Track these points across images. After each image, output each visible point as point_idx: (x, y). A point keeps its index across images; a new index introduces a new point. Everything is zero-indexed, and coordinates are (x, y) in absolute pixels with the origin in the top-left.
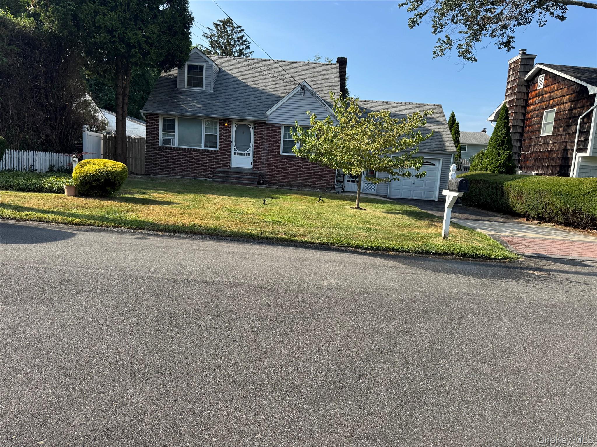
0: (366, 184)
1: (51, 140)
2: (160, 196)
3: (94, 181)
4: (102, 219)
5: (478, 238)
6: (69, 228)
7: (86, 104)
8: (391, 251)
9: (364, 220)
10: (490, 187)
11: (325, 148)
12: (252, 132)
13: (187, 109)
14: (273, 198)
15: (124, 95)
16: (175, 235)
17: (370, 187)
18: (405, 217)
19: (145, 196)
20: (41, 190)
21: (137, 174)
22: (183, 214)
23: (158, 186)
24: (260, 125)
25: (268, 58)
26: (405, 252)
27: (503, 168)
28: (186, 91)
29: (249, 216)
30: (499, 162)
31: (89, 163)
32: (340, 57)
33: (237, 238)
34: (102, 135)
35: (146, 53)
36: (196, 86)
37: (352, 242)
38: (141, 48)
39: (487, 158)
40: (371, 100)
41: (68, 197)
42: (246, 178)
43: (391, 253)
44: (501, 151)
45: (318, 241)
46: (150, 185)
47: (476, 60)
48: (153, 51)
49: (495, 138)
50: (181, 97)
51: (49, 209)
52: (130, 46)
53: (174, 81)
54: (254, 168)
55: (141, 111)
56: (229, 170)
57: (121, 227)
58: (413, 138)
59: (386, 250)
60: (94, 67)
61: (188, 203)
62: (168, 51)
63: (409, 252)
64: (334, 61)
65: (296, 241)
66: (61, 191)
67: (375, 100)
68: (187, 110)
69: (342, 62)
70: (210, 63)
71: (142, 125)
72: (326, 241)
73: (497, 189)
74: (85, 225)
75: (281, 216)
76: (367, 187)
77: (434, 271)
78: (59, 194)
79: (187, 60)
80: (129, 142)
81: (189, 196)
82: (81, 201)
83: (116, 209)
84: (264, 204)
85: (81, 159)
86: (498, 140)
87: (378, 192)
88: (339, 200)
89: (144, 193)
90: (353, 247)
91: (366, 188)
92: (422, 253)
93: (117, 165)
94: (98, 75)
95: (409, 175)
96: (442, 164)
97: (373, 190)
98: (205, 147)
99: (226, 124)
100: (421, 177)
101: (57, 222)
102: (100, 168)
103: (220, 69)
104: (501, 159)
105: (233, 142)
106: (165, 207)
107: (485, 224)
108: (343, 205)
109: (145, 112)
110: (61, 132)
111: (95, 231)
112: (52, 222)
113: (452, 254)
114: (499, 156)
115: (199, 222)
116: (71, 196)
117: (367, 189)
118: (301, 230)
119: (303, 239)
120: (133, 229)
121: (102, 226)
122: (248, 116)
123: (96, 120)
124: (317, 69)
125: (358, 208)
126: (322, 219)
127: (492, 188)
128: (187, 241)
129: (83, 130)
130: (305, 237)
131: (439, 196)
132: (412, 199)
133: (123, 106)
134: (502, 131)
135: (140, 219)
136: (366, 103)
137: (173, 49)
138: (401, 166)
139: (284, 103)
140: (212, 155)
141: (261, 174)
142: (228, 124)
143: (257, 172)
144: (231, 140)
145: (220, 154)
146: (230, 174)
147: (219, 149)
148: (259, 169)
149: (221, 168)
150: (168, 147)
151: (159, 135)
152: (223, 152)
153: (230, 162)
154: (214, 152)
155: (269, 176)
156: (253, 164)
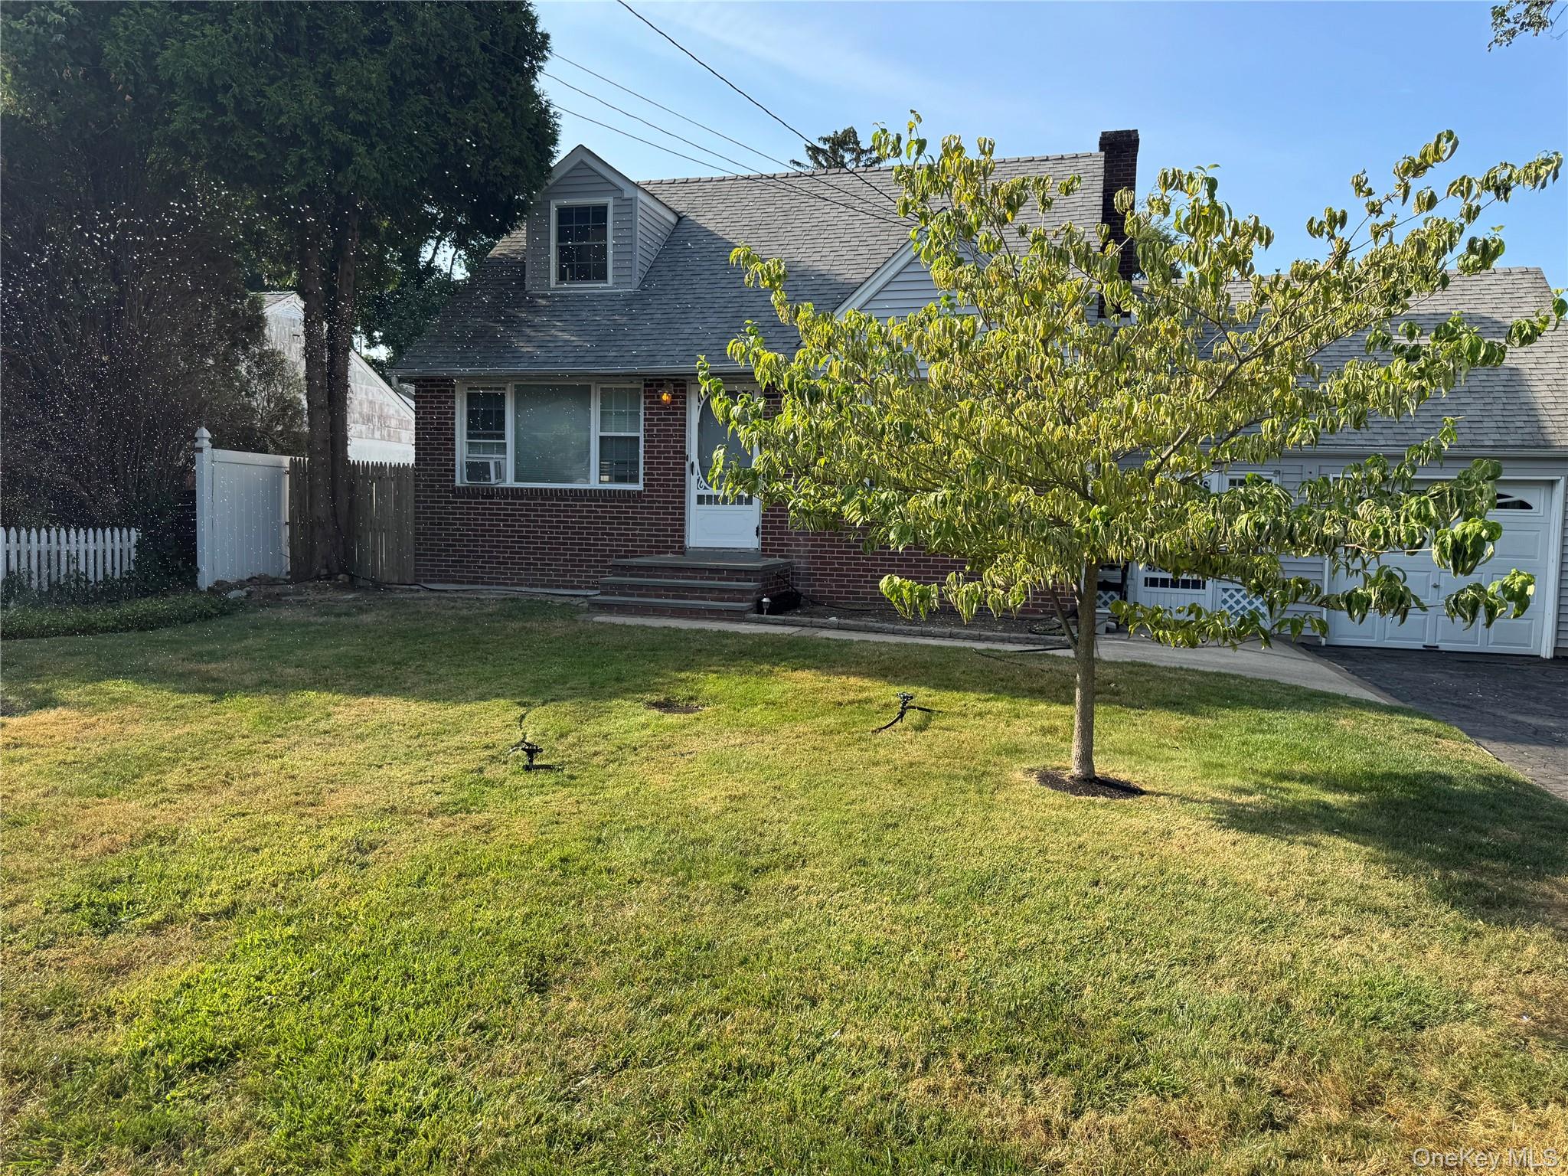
13: (538, 352)
17: (1245, 603)
28: (551, 296)
32: (1113, 129)
34: (285, 461)
36: (585, 276)
42: (711, 590)
50: (529, 316)
54: (765, 551)
69: (1121, 146)
70: (628, 192)
76: (1231, 602)
79: (547, 188)
103: (680, 221)
105: (694, 457)
125: (1085, 781)
129: (197, 445)
131: (1556, 639)
132: (1431, 651)
139: (868, 302)
140: (621, 507)
141: (786, 571)
142: (673, 397)
143: (771, 561)
144: (684, 453)
145: (649, 502)
146: (660, 577)
147: (645, 485)
148: (783, 551)
149: (652, 552)
150: (483, 489)
151: (454, 450)
152: (657, 496)
153: (683, 531)
154: (629, 496)
155: (820, 575)
156: (763, 533)
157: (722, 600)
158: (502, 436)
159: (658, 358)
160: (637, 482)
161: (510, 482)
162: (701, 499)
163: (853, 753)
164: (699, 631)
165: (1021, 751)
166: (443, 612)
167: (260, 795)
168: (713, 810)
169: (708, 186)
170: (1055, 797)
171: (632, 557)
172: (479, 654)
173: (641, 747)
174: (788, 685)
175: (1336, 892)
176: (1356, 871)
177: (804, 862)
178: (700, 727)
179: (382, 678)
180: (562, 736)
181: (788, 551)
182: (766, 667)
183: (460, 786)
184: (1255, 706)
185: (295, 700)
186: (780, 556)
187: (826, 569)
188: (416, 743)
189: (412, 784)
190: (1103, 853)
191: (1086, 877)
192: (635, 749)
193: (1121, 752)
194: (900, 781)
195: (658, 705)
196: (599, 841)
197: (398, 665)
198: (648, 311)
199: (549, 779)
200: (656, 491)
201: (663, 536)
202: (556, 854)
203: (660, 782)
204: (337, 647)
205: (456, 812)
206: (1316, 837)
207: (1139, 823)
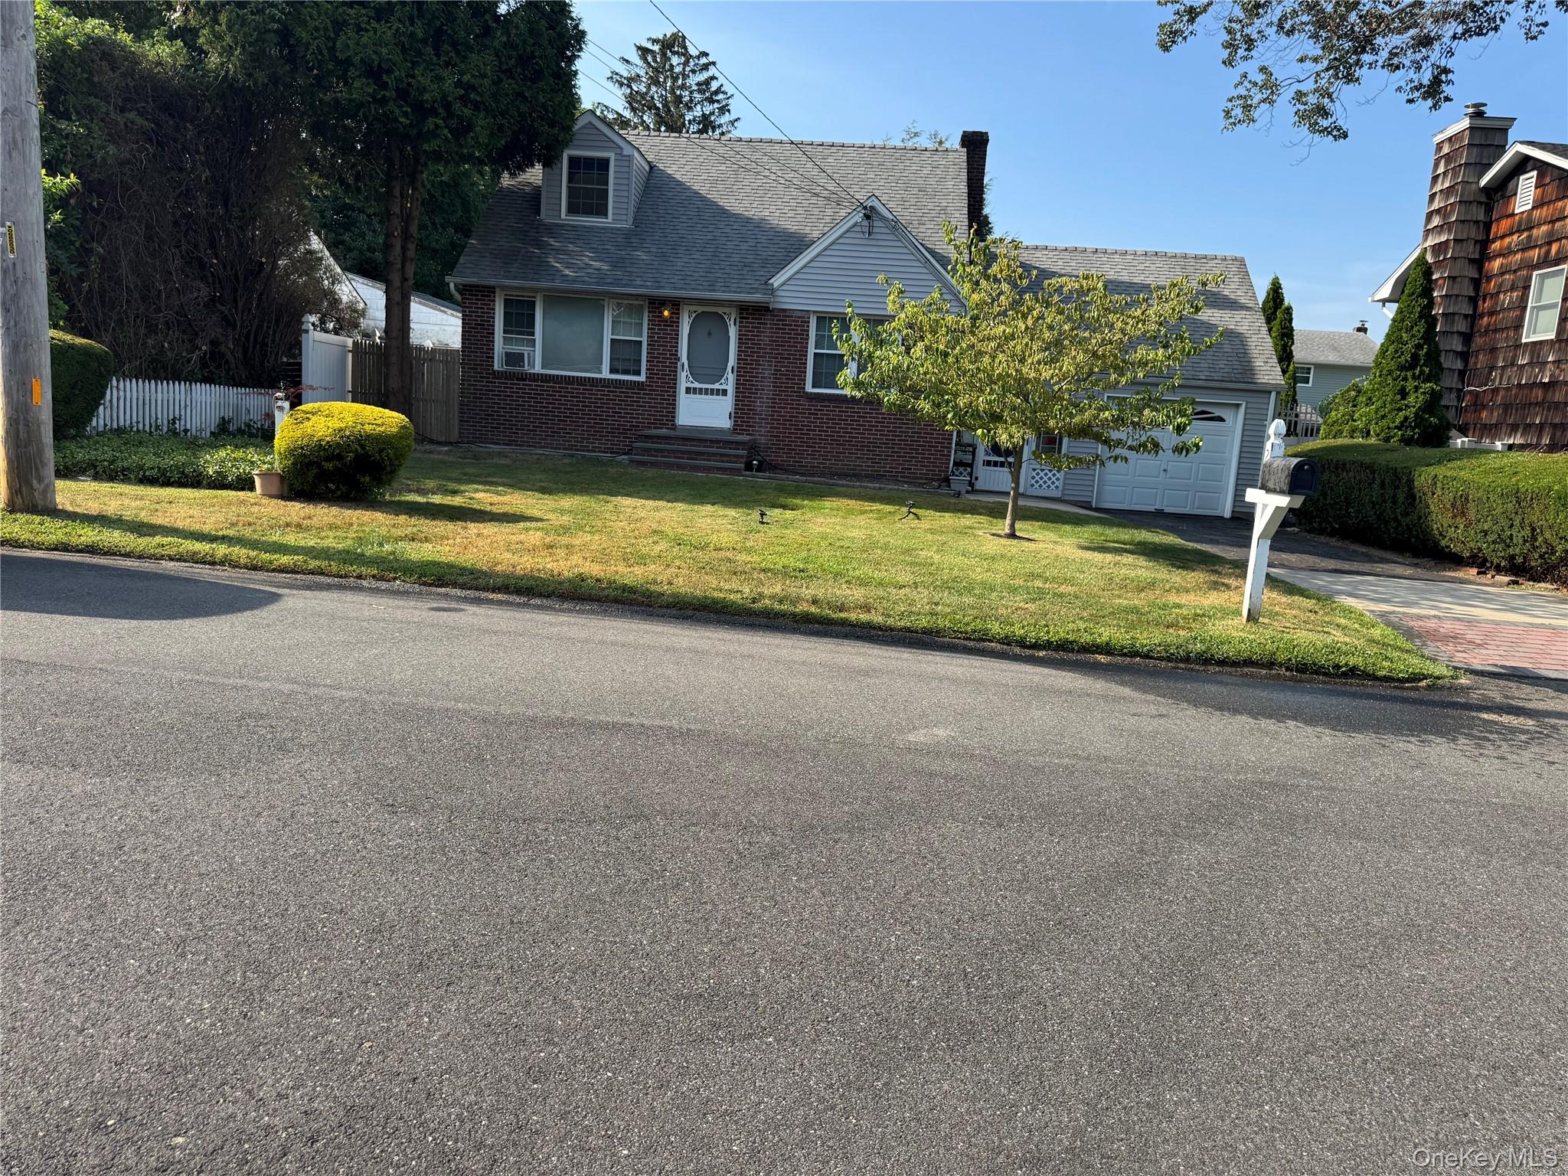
0: (1034, 470)
1: (222, 355)
2: (496, 499)
3: (328, 459)
4: (348, 557)
5: (1343, 621)
6: (265, 581)
7: (311, 261)
8: (1100, 653)
9: (1029, 567)
10: (1378, 481)
11: (925, 373)
12: (733, 332)
13: (567, 272)
14: (784, 507)
15: (406, 236)
16: (532, 601)
17: (1046, 478)
18: (1142, 561)
19: (457, 501)
20: (196, 481)
21: (439, 443)
22: (551, 547)
23: (489, 475)
24: (754, 313)
25: (779, 137)
26: (1141, 657)
27: (1413, 429)
28: (564, 225)
29: (722, 554)
30: (1402, 414)
31: (316, 413)
32: (970, 129)
33: (690, 613)
34: (350, 342)
35: (463, 129)
36: (589, 211)
37: (995, 628)
38: (450, 114)
39: (1370, 401)
40: (1051, 244)
41: (265, 501)
42: (715, 454)
43: (1102, 658)
44: (1410, 385)
45: (902, 624)
46: (471, 471)
47: (1345, 136)
48: (481, 122)
49: (1392, 348)
50: (552, 241)
51: (216, 530)
52: (422, 111)
53: (533, 199)
54: (735, 429)
55: (447, 279)
56: (671, 433)
57: (395, 579)
58: (1166, 346)
59: (1086, 649)
60: (333, 165)
61: (566, 519)
62: (519, 122)
63: (1152, 658)
64: (954, 142)
65: (844, 623)
66: (245, 484)
67: (1062, 245)
68: (567, 275)
69: (975, 144)
70: (627, 150)
71: (452, 315)
72: (924, 622)
73: (1397, 487)
74: (304, 574)
75: (804, 554)
76: (1037, 478)
77: (1221, 709)
78: (239, 493)
79: (566, 144)
80: (418, 358)
81: (568, 502)
82: (296, 510)
83: (384, 531)
84: (762, 523)
85: (296, 401)
86: (1402, 353)
87: (1066, 492)
88: (960, 515)
89: (455, 492)
90: (998, 641)
91: (1033, 482)
92: (1187, 659)
93: (386, 420)
94: (341, 185)
95: (1156, 446)
96: (1245, 419)
97: (1053, 487)
98: (611, 372)
99: (666, 313)
100: (1187, 452)
101: (235, 565)
102: (343, 425)
103: (651, 168)
104: (1407, 406)
105: (684, 359)
106: (506, 528)
107: (1362, 582)
108: (970, 528)
109: (459, 280)
110: (248, 333)
111: (329, 587)
112: (222, 563)
113: (1271, 664)
114: (1404, 398)
115: (594, 570)
116: (271, 496)
117: (1036, 486)
118: (858, 594)
119: (864, 617)
120: (424, 584)
121: (346, 576)
122: (724, 292)
123: (335, 301)
124: (908, 163)
125: (1012, 535)
126: (912, 564)
127: (1383, 485)
128: (563, 618)
129: (304, 327)
130: (869, 611)
131: (1234, 506)
132: (1159, 514)
133: (403, 267)
134: (1412, 327)
135: (443, 559)
136: (1038, 254)
137: (530, 114)
138: (1133, 423)
139: (818, 255)
140: (628, 393)
142: (671, 313)
143: (743, 437)
144: (677, 355)
145: (649, 390)
147: (647, 377)
148: (749, 430)
150: (518, 373)
151: (493, 342)
152: (656, 386)
153: (675, 413)
154: (634, 385)
155: (776, 448)
156: (735, 417)
157: (723, 461)
158: (533, 334)
159: (661, 284)
161: (538, 369)
162: (688, 391)
165: (974, 527)
181: (753, 431)
186: (748, 434)
200: (654, 382)
201: (659, 415)
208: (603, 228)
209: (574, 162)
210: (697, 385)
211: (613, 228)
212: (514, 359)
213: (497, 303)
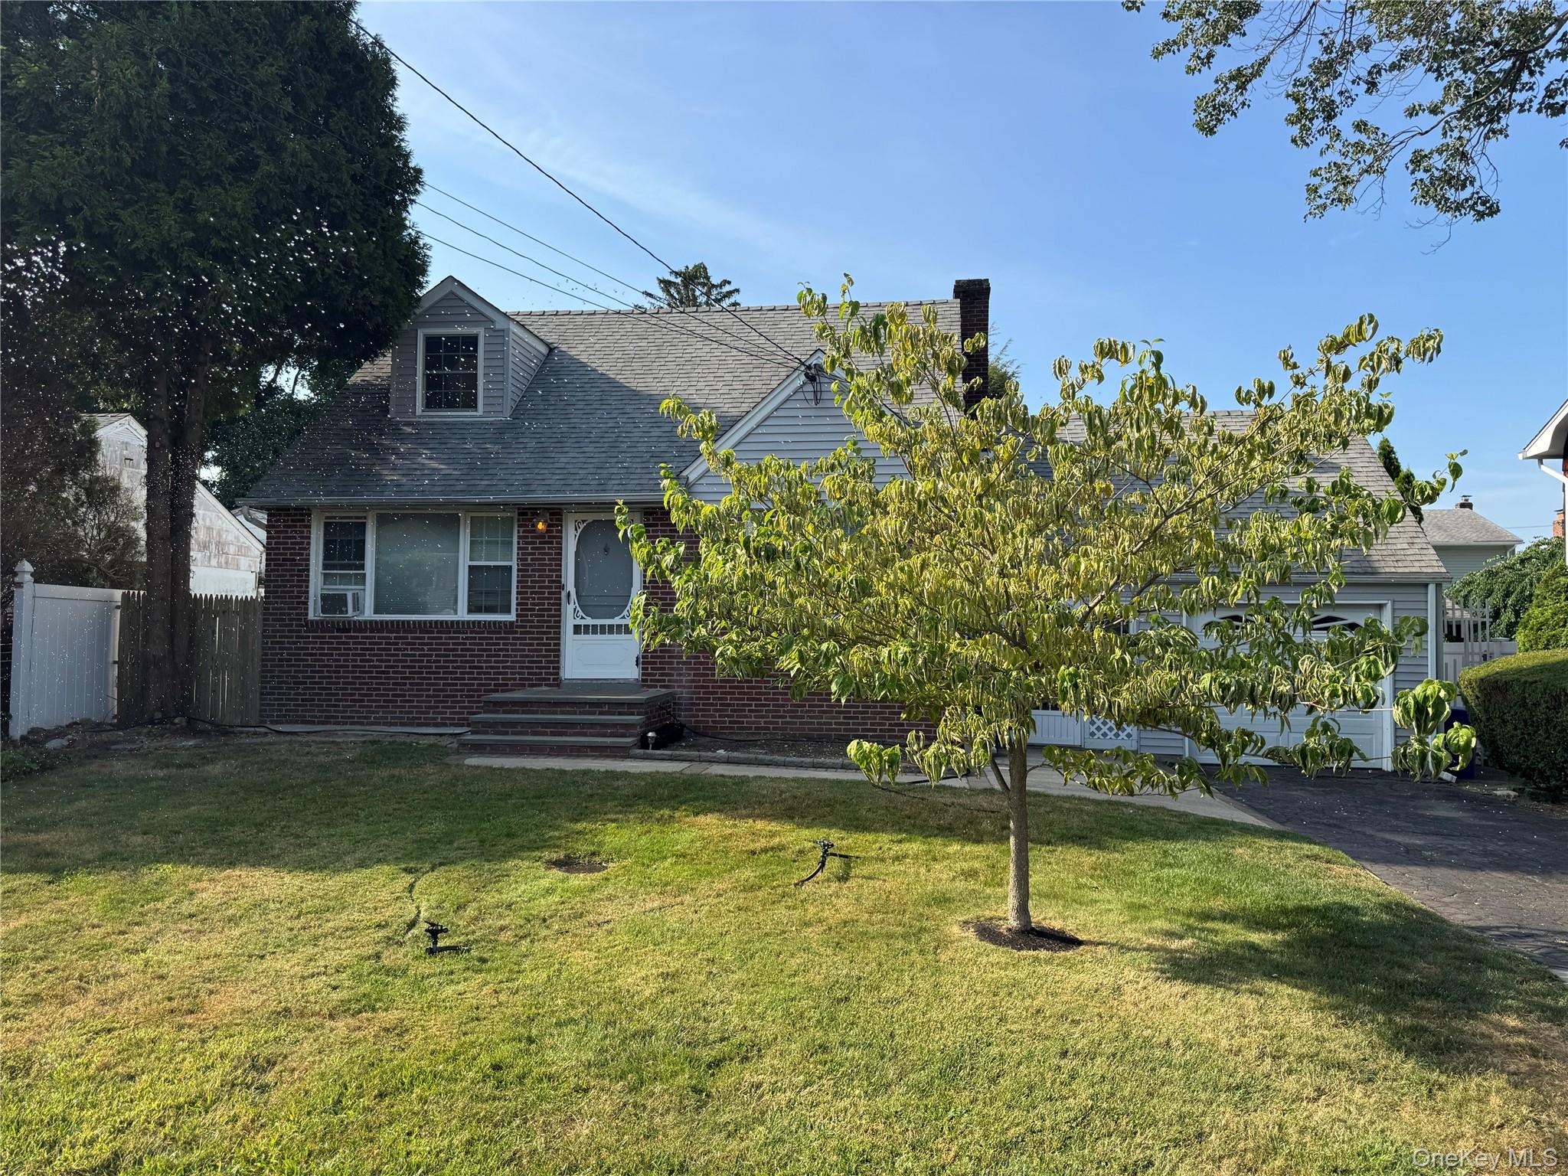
13: (405, 480)
28: (417, 423)
32: (969, 278)
34: (119, 594)
36: (453, 404)
42: (592, 725)
47: (1496, 210)
54: (646, 681)
56: (556, 693)
68: (404, 485)
69: (973, 294)
70: (501, 323)
80: (208, 611)
91: (1093, 731)
97: (1124, 737)
98: (470, 611)
99: (540, 526)
103: (550, 351)
105: (570, 587)
117: (1099, 734)
122: (617, 491)
125: (1022, 933)
139: (749, 434)
140: (492, 639)
141: (668, 702)
142: (549, 526)
143: (653, 692)
144: (560, 582)
145: (521, 633)
146: (536, 712)
147: (517, 615)
148: (664, 681)
149: (524, 685)
150: (338, 623)
151: (308, 581)
152: (531, 627)
153: (558, 662)
154: (500, 627)
155: (703, 705)
156: (643, 663)
157: (604, 735)
158: (362, 567)
159: (533, 488)
160: (509, 611)
161: (368, 614)
162: (577, 629)
163: (781, 912)
164: (586, 772)
165: (947, 900)
166: (298, 759)
167: (125, 1003)
168: (647, 993)
169: (579, 319)
170: (1000, 954)
171: (503, 691)
172: (348, 809)
173: (551, 917)
174: (695, 833)
175: (1296, 1048)
176: (1304, 1020)
177: (759, 1051)
178: (610, 890)
179: (246, 843)
180: (460, 907)
181: (669, 681)
182: (666, 812)
183: (359, 978)
184: (1157, 838)
185: (149, 876)
186: (661, 687)
187: (709, 699)
188: (297, 924)
189: (303, 978)
190: (1063, 1017)
191: (1056, 1048)
192: (545, 920)
193: (1047, 896)
194: (838, 944)
195: (558, 864)
196: (531, 1040)
197: (260, 826)
198: (521, 440)
199: (456, 964)
200: (529, 621)
201: (537, 667)
202: (485, 1060)
203: (582, 960)
204: (188, 805)
205: (360, 1012)
206: (1259, 984)
207: (1089, 981)
208: (473, 424)
209: (432, 343)
210: (589, 621)
211: (483, 423)
212: (333, 602)
213: (314, 530)
